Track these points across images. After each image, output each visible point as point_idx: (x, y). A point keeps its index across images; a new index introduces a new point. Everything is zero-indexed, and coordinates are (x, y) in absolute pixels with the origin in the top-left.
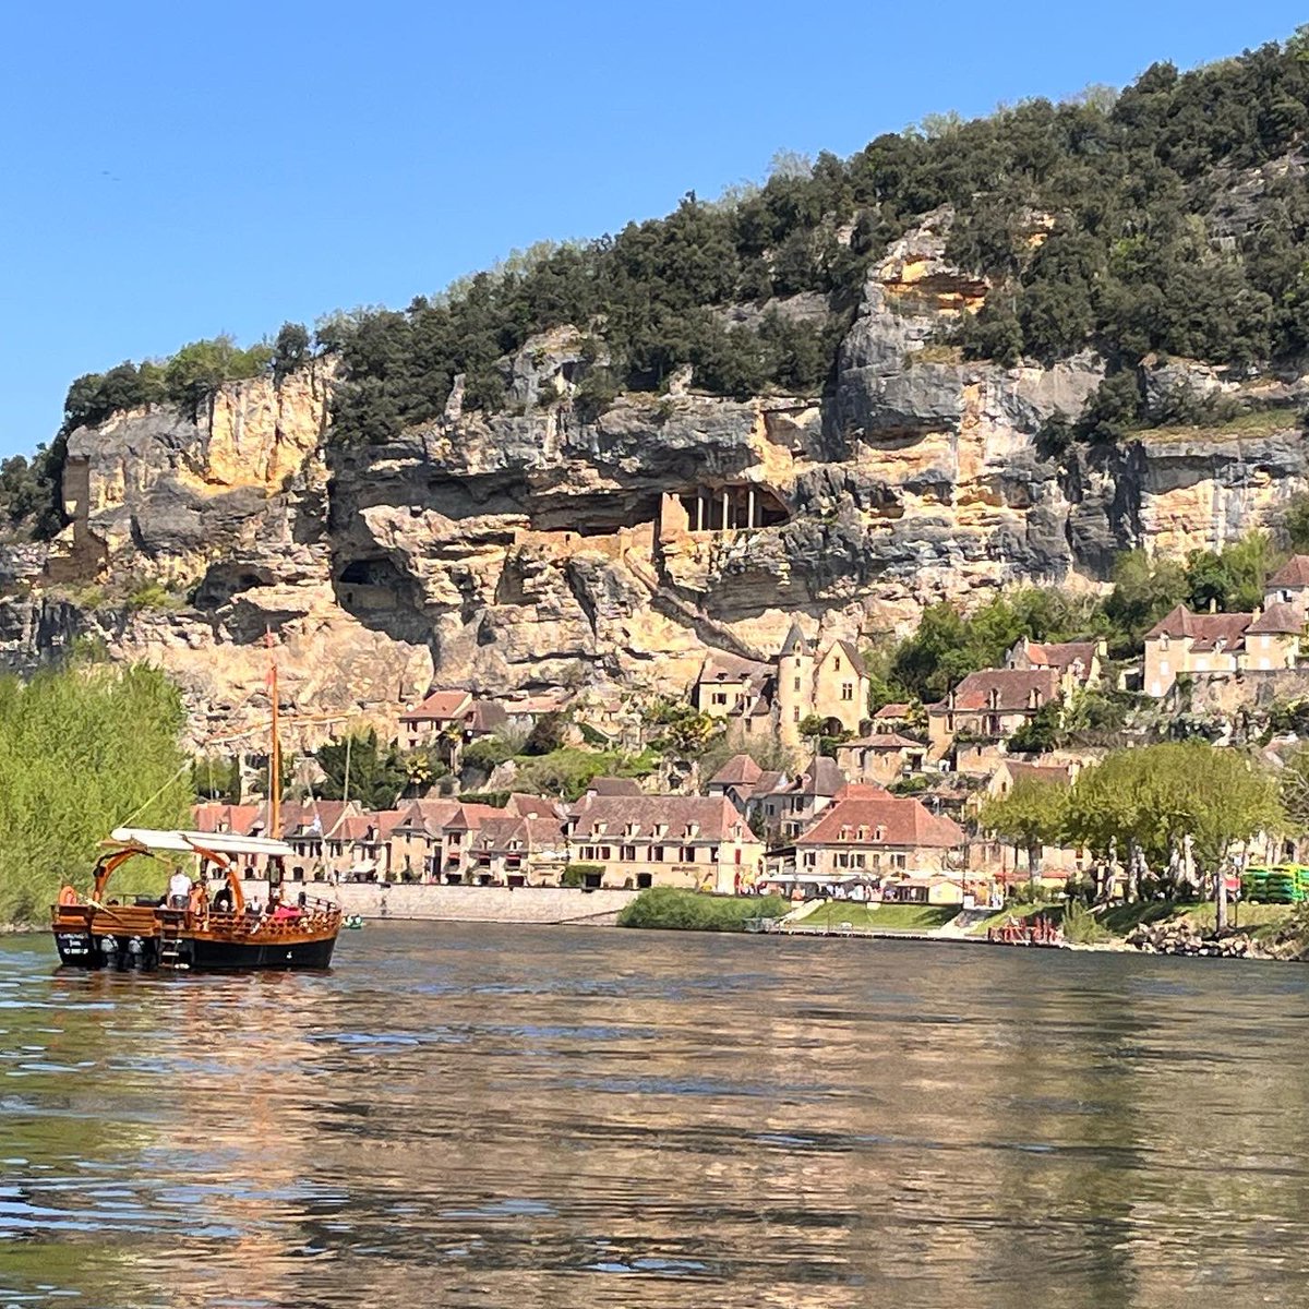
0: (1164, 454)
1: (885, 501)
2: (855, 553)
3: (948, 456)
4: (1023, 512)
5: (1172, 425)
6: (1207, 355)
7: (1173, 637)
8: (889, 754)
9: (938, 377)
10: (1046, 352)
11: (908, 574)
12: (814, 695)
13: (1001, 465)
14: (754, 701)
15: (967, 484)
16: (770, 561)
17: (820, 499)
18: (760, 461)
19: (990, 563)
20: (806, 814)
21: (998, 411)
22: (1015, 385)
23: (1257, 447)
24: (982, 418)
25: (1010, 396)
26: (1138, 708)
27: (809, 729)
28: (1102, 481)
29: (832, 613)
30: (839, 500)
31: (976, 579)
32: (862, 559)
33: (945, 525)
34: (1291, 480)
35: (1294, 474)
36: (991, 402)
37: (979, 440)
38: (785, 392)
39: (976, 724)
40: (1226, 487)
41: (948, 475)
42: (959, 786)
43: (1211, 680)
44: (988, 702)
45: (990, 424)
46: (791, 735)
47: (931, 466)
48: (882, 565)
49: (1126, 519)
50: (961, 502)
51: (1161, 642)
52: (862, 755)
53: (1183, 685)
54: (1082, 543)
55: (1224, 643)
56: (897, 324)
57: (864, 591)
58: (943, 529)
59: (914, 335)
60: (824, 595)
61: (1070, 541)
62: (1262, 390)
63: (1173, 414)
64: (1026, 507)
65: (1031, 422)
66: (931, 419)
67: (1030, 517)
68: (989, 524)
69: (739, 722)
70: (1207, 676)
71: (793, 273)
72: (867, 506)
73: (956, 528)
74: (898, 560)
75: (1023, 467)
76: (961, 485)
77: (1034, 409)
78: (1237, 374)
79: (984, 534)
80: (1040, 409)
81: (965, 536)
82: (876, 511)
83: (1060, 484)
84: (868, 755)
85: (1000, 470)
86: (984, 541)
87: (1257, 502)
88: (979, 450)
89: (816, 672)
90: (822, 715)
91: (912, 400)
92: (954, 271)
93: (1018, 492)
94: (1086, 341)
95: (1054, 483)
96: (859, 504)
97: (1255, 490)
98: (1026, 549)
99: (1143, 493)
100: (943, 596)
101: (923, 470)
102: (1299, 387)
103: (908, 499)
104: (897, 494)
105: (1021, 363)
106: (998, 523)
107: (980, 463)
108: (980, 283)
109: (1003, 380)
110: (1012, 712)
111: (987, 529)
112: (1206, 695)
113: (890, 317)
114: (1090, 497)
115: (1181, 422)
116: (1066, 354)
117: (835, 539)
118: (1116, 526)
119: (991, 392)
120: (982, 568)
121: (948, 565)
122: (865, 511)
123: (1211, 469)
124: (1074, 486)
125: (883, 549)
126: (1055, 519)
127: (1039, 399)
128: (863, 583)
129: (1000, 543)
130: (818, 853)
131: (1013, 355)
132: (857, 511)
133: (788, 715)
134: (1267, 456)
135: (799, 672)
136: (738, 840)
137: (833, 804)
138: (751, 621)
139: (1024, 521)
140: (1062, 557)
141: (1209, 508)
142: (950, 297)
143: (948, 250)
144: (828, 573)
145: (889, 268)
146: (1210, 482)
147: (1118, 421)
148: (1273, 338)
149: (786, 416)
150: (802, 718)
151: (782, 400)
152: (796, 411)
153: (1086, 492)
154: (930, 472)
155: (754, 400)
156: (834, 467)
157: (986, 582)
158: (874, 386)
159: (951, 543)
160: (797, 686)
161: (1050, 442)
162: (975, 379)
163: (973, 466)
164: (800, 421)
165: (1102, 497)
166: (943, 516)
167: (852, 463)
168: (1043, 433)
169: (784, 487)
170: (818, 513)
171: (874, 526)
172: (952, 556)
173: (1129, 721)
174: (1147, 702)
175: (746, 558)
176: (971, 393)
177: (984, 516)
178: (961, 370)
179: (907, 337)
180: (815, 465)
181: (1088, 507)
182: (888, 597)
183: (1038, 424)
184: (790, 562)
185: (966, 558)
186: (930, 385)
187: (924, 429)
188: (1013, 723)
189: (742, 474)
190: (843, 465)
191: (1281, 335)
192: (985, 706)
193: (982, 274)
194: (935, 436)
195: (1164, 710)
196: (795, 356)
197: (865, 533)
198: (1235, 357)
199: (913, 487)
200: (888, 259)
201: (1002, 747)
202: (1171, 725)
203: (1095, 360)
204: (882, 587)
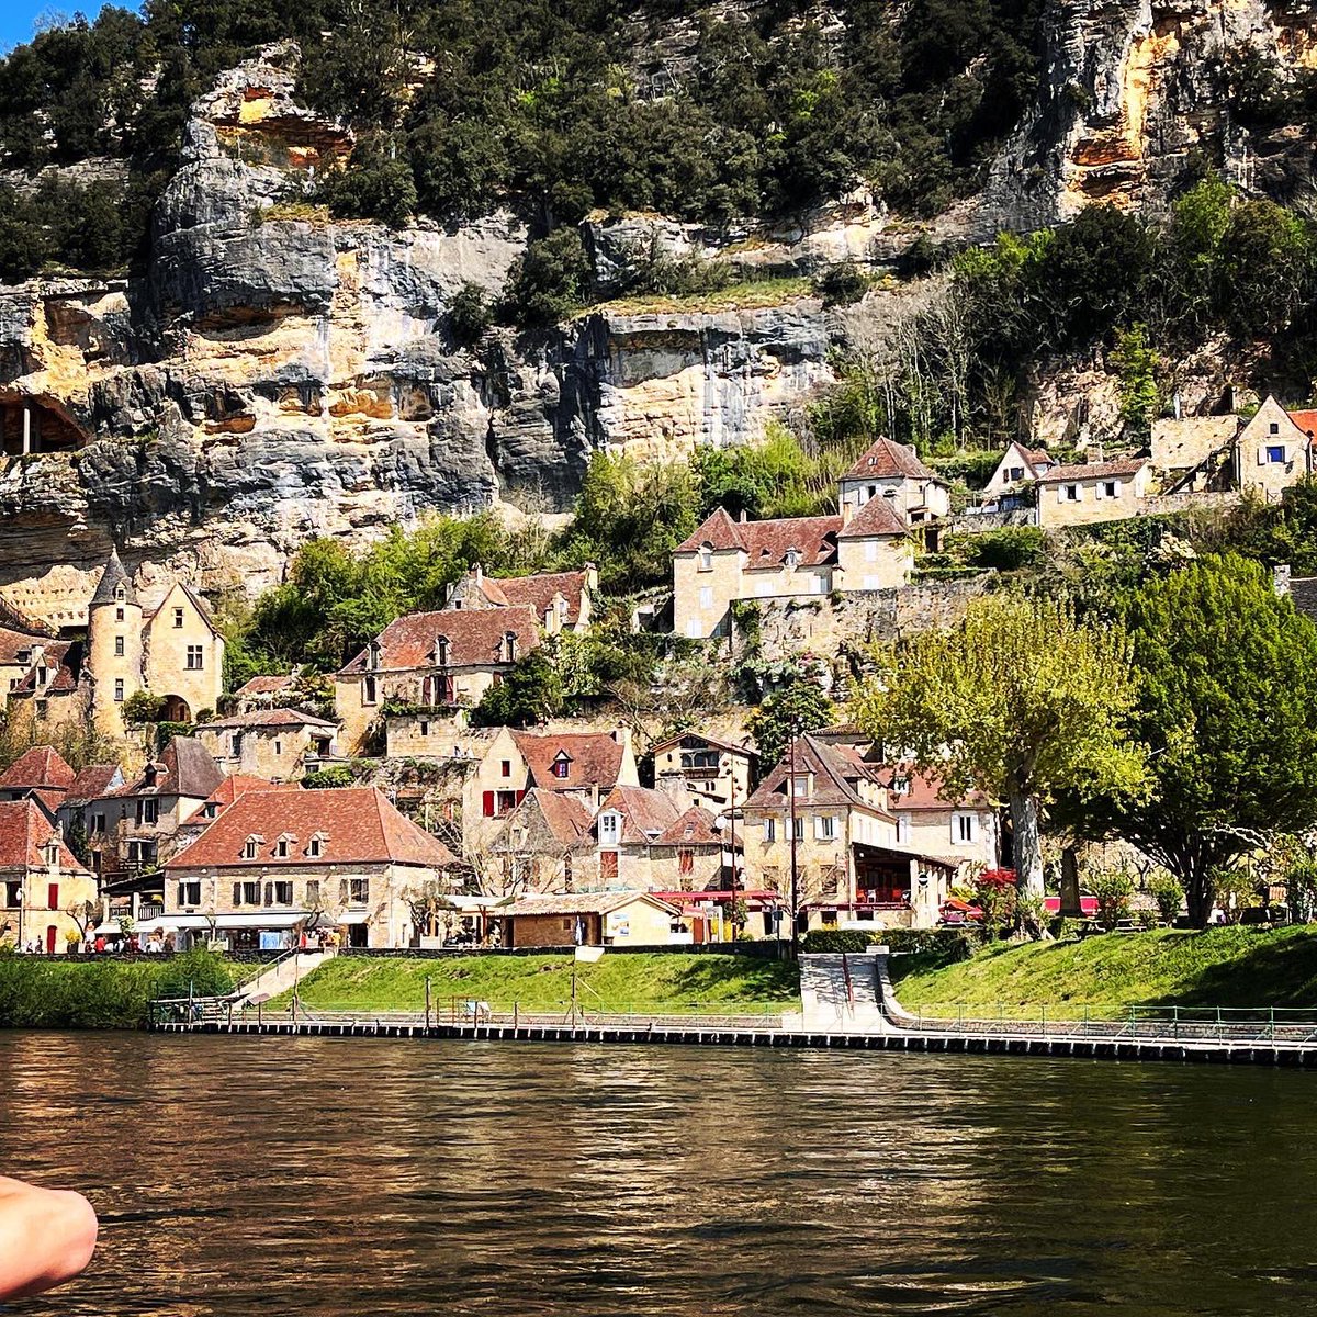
0: (636, 329)
1: (227, 408)
2: (185, 481)
3: (315, 348)
4: (422, 425)
5: (640, 293)
6: (675, 207)
7: (717, 551)
8: (281, 737)
9: (301, 239)
10: (447, 212)
11: (262, 508)
12: (143, 663)
13: (390, 360)
14: (51, 674)
15: (342, 386)
16: (60, 496)
17: (130, 411)
18: (38, 367)
19: (379, 493)
20: (165, 824)
21: (384, 288)
22: (408, 252)
23: (764, 321)
24: (362, 296)
25: (401, 265)
26: (669, 657)
27: (139, 712)
28: (537, 377)
29: (149, 567)
30: (158, 410)
31: (359, 515)
32: (195, 488)
33: (314, 440)
34: (809, 366)
35: (814, 358)
36: (374, 273)
37: (357, 326)
38: (74, 271)
39: (413, 689)
40: (723, 375)
41: (317, 372)
42: (405, 778)
43: (791, 608)
44: (432, 656)
45: (372, 305)
46: (111, 720)
47: (293, 360)
48: (224, 496)
49: (578, 423)
50: (334, 411)
51: (699, 560)
52: (237, 740)
53: (743, 618)
54: (512, 460)
55: (798, 557)
56: (238, 170)
57: (198, 533)
58: (312, 447)
59: (260, 187)
60: (138, 542)
61: (494, 458)
62: (753, 255)
63: (641, 280)
64: (426, 418)
65: (431, 303)
66: (291, 295)
67: (433, 430)
68: (375, 441)
69: (28, 707)
70: (783, 603)
71: (79, 129)
72: (201, 416)
73: (330, 445)
74: (248, 488)
75: (422, 361)
76: (333, 387)
77: (434, 284)
78: (717, 235)
79: (367, 454)
80: (443, 284)
81: (341, 455)
82: (212, 423)
83: (474, 385)
84: (246, 740)
85: (390, 367)
86: (368, 463)
87: (766, 396)
88: (358, 341)
89: (147, 631)
90: (159, 691)
91: (267, 268)
92: (309, 114)
93: (413, 399)
94: (500, 200)
95: (467, 383)
96: (188, 413)
97: (759, 380)
98: (430, 471)
99: (604, 386)
100: (314, 537)
101: (281, 365)
102: (807, 249)
103: (259, 405)
104: (245, 399)
105: (414, 224)
106: (388, 439)
107: (361, 357)
108: (342, 134)
109: (391, 245)
110: (473, 668)
111: (372, 447)
112: (784, 630)
113: (227, 163)
114: (523, 398)
115: (652, 290)
116: (474, 216)
117: (154, 462)
118: (563, 434)
119: (374, 260)
120: (369, 500)
121: (320, 495)
122: (197, 423)
123: (700, 351)
124: (495, 385)
125: (226, 473)
126: (471, 431)
127: (440, 270)
128: (196, 522)
129: (393, 464)
130: (205, 883)
131: (405, 214)
132: (186, 424)
133: (105, 692)
134: (778, 332)
135: (123, 628)
136: (54, 869)
137: (210, 807)
138: (31, 583)
139: (425, 435)
140: (483, 481)
141: (700, 404)
142: (303, 151)
143: (298, 87)
144: (143, 511)
145: (221, 103)
146: (698, 369)
147: (559, 294)
148: (763, 186)
149: (78, 304)
150: (128, 695)
151: (70, 283)
152: (91, 296)
153: (514, 392)
154: (293, 368)
155: (31, 281)
156: (147, 369)
157: (372, 519)
158: (208, 250)
159: (324, 465)
160: (120, 649)
161: (460, 327)
162: (352, 242)
163: (351, 363)
164: (97, 310)
165: (540, 397)
166: (311, 429)
167: (175, 360)
168: (449, 317)
169: (75, 400)
170: (128, 432)
171: (212, 443)
172: (325, 482)
173: (661, 676)
174: (684, 647)
175: (23, 492)
176: (346, 263)
177: (366, 430)
178: (332, 230)
179: (251, 189)
180: (120, 369)
181: (520, 411)
182: (232, 542)
183: (440, 306)
184: (88, 498)
185: (344, 486)
186: (289, 249)
187: (281, 311)
188: (475, 686)
189: (13, 385)
190: (162, 365)
191: (773, 182)
192: (427, 663)
193: (343, 123)
194: (298, 320)
195: (712, 659)
196: (88, 223)
197: (199, 453)
198: (714, 211)
199: (268, 390)
200: (219, 90)
201: (461, 720)
202: (727, 678)
203: (513, 225)
204: (224, 526)
